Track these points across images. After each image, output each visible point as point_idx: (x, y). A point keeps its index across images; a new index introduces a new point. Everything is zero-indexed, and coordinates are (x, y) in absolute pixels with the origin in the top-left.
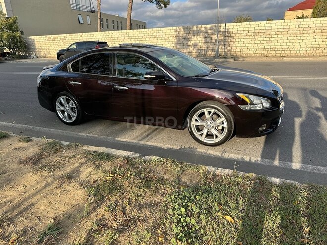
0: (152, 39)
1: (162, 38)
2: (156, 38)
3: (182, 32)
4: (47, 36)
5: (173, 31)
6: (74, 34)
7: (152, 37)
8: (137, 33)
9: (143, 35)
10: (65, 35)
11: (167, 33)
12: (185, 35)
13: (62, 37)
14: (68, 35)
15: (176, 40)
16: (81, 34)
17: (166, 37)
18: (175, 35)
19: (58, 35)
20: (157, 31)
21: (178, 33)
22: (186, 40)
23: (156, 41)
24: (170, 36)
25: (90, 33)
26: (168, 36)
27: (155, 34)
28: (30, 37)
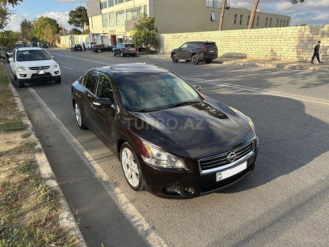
0: (270, 39)
1: (281, 39)
2: (274, 39)
3: (307, 33)
4: (174, 34)
5: (297, 31)
6: (195, 33)
7: (269, 37)
8: (254, 33)
9: (260, 35)
10: (188, 33)
11: (288, 34)
12: (311, 36)
13: (185, 36)
14: (190, 33)
15: (297, 42)
16: (201, 33)
17: (286, 38)
18: (297, 36)
19: (182, 34)
20: (277, 31)
21: (301, 33)
22: (311, 42)
23: (273, 42)
24: (291, 37)
25: (208, 32)
26: (289, 36)
27: (273, 34)
28: (162, 35)
